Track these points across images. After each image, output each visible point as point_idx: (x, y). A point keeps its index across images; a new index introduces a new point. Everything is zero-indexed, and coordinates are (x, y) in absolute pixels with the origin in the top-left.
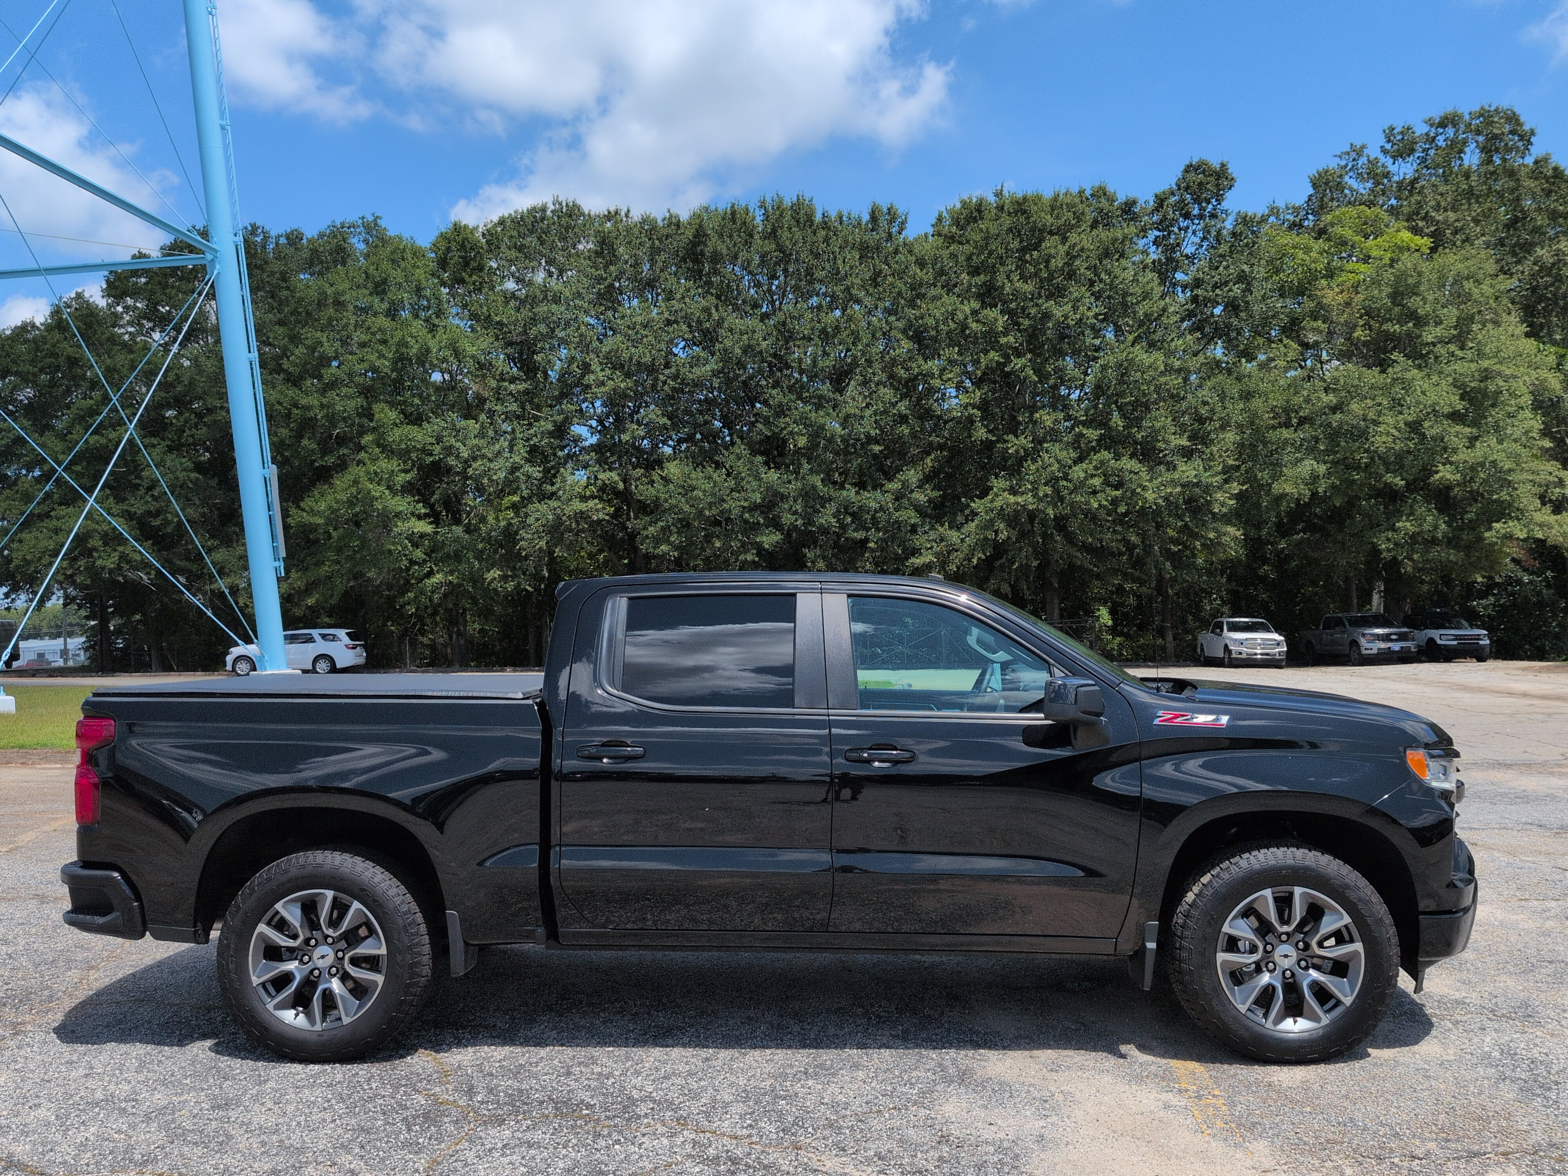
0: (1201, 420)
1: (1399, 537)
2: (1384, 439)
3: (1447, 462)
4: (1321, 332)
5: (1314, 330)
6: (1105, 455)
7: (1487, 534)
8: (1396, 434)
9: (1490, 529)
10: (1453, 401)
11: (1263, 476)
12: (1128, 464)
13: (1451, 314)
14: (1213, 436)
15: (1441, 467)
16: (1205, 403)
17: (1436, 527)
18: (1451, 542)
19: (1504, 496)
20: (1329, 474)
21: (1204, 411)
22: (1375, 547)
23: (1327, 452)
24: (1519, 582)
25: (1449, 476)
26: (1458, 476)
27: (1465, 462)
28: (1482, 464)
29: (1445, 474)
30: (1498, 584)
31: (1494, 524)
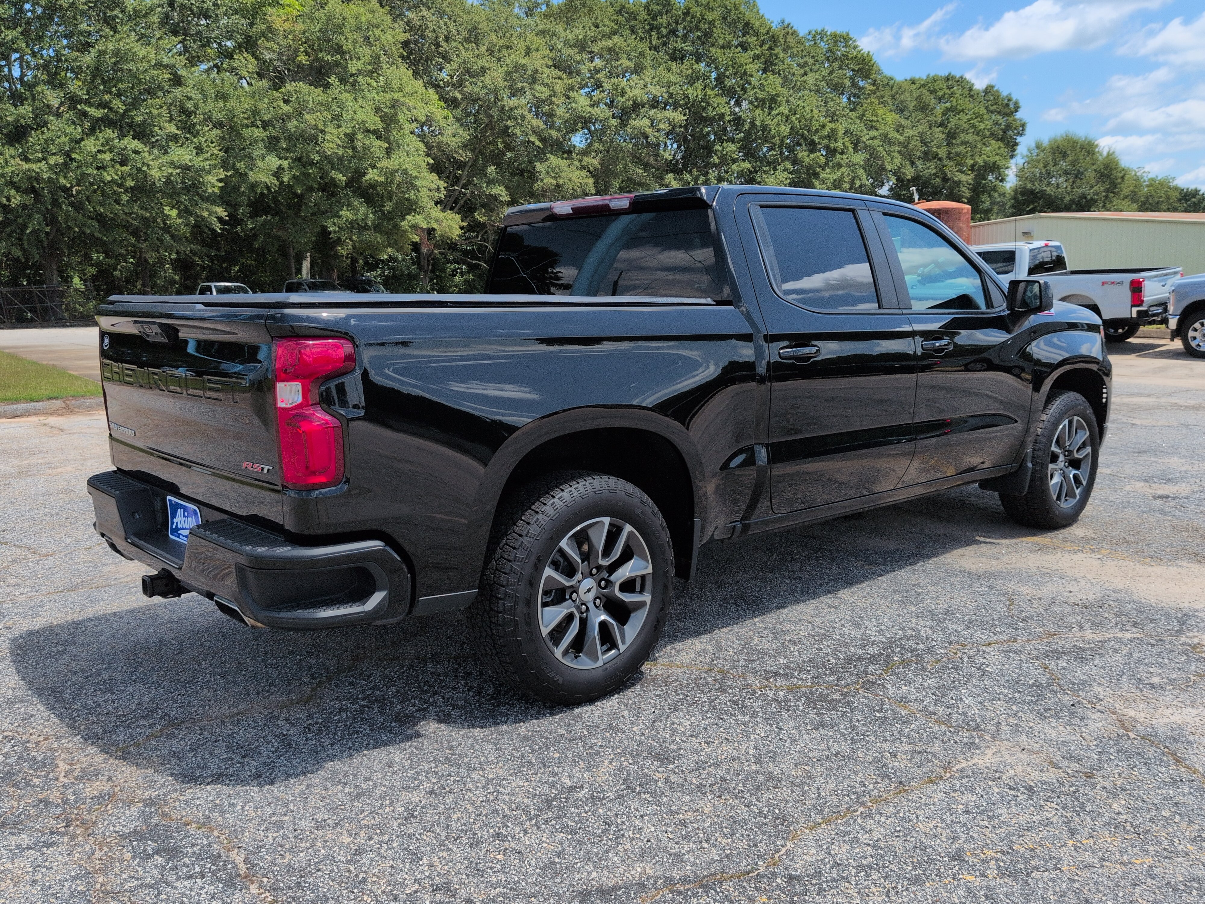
0: (188, 114)
1: (342, 222)
2: (331, 145)
3: (374, 167)
4: (274, 51)
5: (266, 48)
6: (110, 133)
7: (403, 224)
8: (339, 143)
9: (403, 220)
10: (374, 122)
11: (241, 165)
12: (131, 144)
13: (366, 52)
14: (198, 127)
15: (370, 171)
16: (190, 98)
17: (367, 216)
18: (377, 228)
19: (412, 195)
20: (291, 168)
21: (190, 105)
22: (324, 229)
23: (287, 150)
24: (395, 260)
25: (377, 178)
26: (382, 179)
27: (387, 168)
28: (397, 171)
29: (372, 175)
30: (383, 261)
31: (408, 217)
